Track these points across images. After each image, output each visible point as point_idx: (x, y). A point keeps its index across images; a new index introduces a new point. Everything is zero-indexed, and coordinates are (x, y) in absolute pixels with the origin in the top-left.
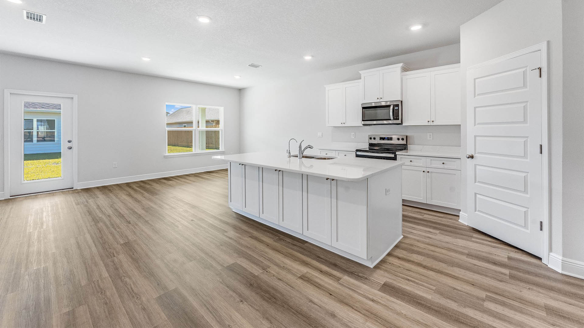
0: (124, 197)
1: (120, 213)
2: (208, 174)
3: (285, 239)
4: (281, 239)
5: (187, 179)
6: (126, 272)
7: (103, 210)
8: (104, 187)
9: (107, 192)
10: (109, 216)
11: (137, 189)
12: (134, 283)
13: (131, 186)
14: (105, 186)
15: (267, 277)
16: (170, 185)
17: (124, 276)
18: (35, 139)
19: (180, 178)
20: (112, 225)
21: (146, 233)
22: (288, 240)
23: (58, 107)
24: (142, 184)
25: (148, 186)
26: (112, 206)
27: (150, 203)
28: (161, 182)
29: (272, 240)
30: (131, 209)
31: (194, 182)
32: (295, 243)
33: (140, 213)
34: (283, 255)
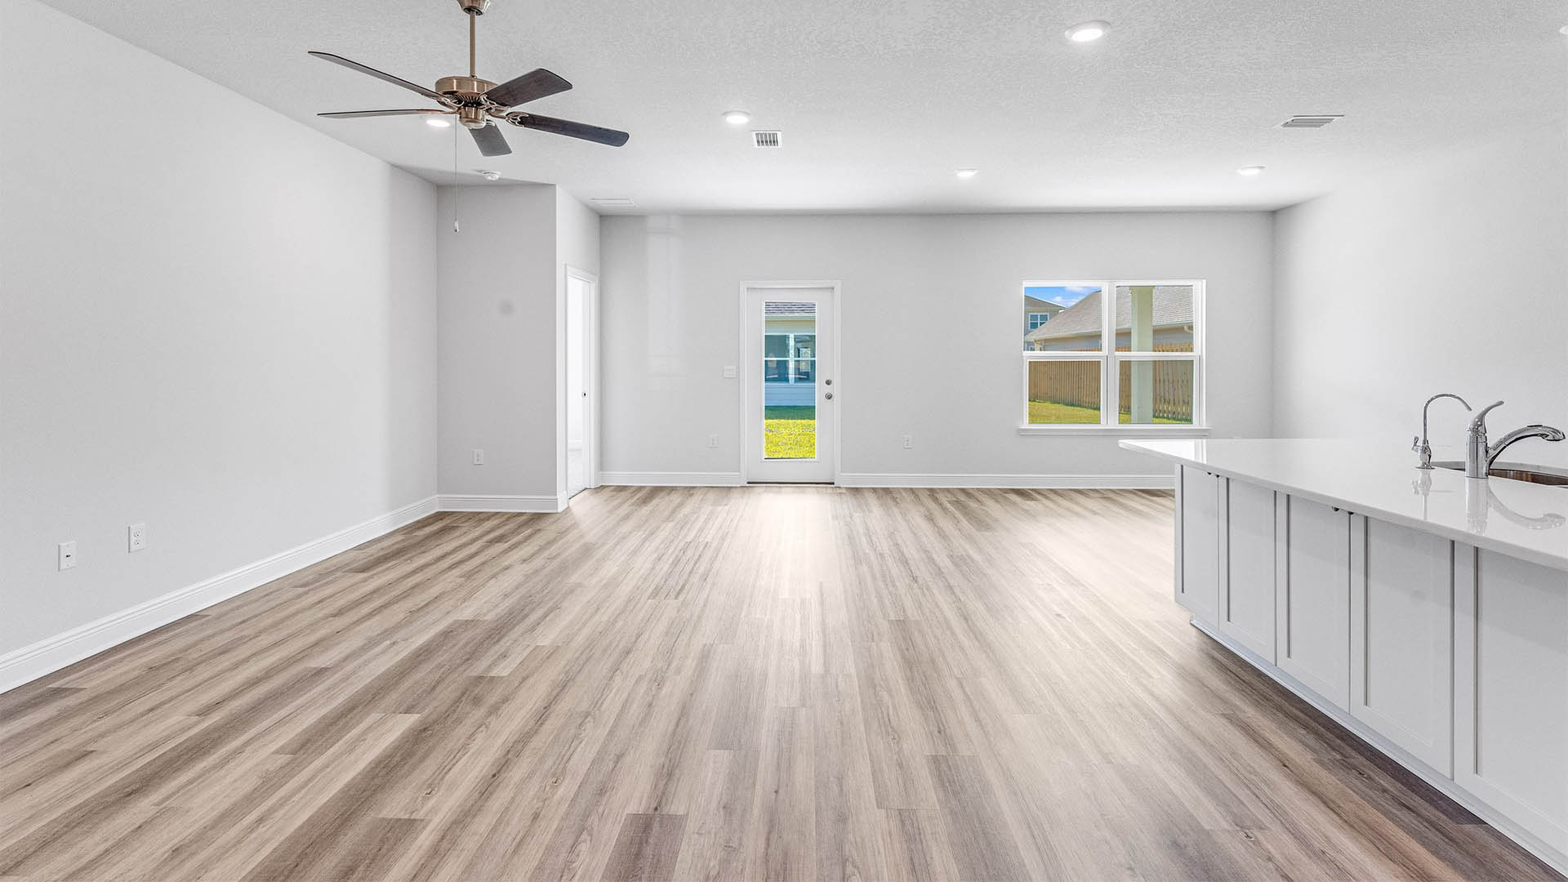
0: (918, 520)
1: (903, 554)
2: (1143, 498)
3: (1371, 773)
4: (1348, 766)
5: (1078, 504)
6: (886, 679)
7: (874, 539)
8: (887, 491)
9: (890, 502)
10: (882, 555)
11: (949, 505)
12: (894, 707)
13: (936, 498)
14: (888, 488)
15: (1243, 850)
16: (1027, 511)
17: (881, 686)
18: (792, 376)
19: (1061, 498)
20: (884, 576)
21: (942, 613)
22: (1385, 781)
23: (810, 308)
24: (962, 498)
25: (973, 505)
26: (891, 535)
27: (967, 547)
28: (1006, 498)
29: (1309, 756)
30: (926, 551)
31: (1095, 513)
32: (1416, 801)
33: (941, 565)
34: (1337, 819)
